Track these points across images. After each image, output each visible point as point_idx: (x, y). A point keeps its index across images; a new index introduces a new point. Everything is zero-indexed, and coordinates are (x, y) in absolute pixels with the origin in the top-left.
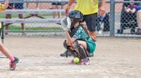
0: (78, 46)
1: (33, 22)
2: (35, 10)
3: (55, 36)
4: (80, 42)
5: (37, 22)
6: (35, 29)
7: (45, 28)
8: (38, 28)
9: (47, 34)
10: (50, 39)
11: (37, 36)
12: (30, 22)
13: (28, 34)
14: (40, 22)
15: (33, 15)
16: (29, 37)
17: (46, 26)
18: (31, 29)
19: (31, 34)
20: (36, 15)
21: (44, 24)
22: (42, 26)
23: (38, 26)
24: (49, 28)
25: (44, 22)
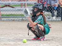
0: (38, 28)
1: (7, 11)
2: (8, 2)
3: (22, 20)
4: (39, 25)
5: (9, 11)
6: (8, 15)
7: (15, 15)
8: (10, 15)
9: (16, 19)
10: (19, 23)
11: (9, 21)
12: (4, 11)
13: (3, 19)
14: (12, 11)
15: (6, 6)
16: (4, 21)
17: (15, 13)
18: (5, 15)
19: (5, 19)
20: (9, 6)
21: (14, 12)
22: (13, 13)
23: (10, 13)
24: (17, 15)
25: (14, 11)
